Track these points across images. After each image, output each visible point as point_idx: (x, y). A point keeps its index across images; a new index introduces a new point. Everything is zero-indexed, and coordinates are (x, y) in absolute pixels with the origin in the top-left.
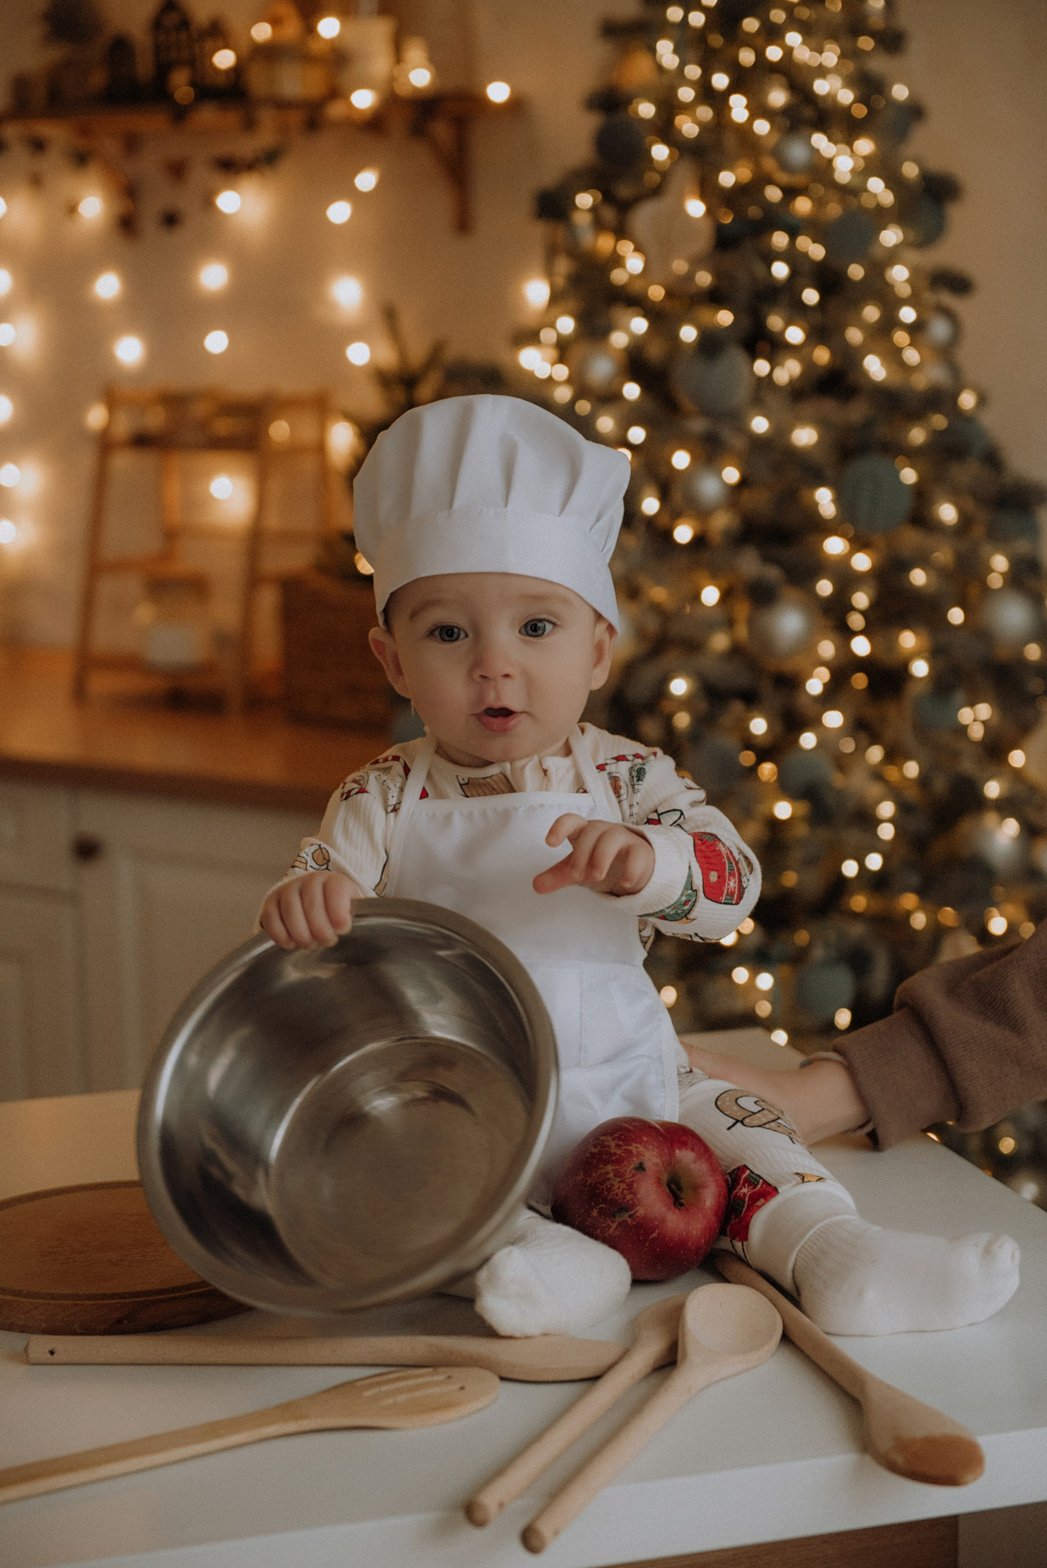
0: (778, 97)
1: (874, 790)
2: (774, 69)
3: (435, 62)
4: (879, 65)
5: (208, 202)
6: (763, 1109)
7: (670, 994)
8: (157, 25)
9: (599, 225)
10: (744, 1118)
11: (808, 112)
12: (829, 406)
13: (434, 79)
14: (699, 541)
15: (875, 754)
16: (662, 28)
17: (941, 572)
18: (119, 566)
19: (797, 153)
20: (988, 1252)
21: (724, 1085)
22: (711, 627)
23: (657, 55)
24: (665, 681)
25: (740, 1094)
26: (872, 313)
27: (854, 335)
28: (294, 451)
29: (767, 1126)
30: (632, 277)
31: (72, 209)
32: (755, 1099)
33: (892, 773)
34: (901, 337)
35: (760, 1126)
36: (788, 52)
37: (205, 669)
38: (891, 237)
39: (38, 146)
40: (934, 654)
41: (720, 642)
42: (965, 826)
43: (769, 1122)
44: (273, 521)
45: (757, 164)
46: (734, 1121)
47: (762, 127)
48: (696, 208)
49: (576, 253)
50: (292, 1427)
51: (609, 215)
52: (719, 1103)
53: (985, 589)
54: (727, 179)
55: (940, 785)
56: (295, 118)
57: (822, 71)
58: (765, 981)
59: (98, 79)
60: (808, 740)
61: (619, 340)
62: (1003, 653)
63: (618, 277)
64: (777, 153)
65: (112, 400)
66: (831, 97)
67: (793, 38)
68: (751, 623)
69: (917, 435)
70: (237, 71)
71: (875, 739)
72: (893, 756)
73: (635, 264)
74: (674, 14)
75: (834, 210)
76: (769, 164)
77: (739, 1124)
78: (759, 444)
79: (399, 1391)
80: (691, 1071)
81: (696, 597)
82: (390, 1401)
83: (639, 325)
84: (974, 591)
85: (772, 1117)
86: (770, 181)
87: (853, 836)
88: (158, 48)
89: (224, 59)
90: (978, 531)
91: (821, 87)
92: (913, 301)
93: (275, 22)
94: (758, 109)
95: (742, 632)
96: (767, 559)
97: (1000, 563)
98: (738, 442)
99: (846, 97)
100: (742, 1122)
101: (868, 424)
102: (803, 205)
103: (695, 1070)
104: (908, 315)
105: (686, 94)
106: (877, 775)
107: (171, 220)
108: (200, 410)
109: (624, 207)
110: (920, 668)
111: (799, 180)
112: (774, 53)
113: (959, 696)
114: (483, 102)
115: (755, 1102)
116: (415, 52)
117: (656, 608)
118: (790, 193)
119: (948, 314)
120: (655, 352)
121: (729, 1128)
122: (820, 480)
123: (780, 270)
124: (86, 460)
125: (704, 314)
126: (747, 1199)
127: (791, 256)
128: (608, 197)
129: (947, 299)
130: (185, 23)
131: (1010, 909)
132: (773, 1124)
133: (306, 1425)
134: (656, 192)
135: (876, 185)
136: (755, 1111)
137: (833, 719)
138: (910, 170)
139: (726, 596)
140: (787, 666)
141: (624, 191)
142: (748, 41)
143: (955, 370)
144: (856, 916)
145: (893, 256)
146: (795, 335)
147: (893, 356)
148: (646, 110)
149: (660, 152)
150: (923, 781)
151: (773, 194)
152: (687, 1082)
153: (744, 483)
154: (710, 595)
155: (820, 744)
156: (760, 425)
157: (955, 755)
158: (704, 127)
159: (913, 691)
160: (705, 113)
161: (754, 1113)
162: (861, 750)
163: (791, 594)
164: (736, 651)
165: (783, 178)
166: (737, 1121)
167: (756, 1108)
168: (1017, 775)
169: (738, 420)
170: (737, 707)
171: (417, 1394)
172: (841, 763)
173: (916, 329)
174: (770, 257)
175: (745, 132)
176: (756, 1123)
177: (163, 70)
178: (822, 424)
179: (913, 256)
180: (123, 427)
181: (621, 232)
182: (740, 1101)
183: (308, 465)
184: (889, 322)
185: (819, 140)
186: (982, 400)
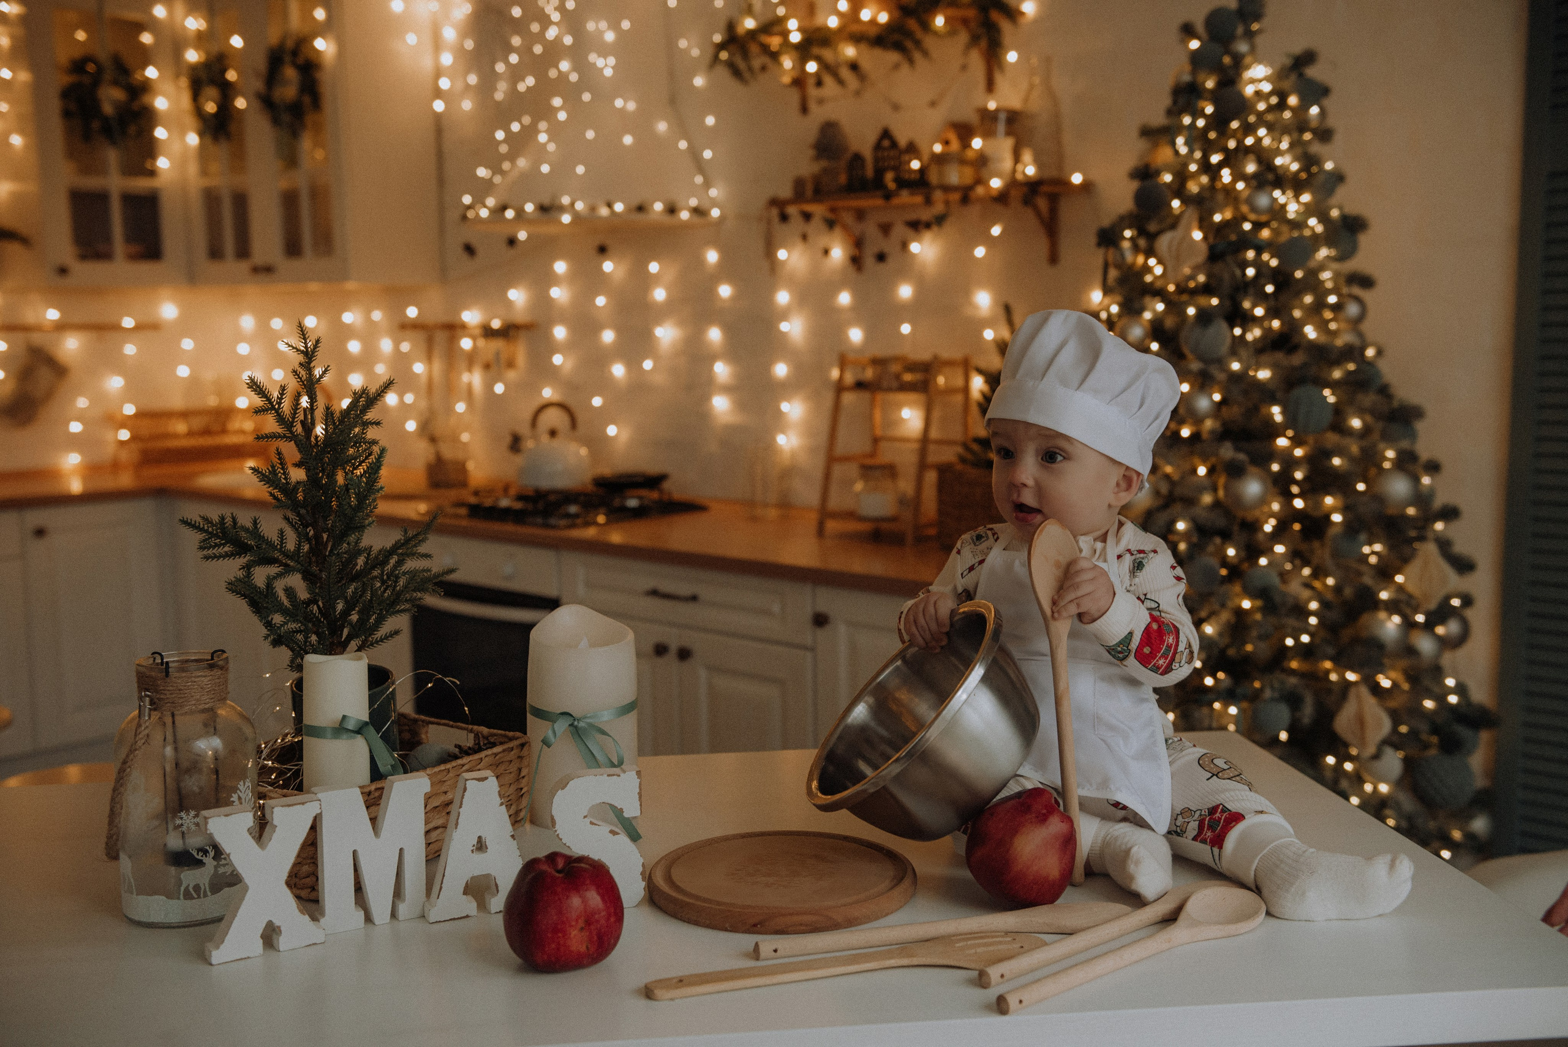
0: (1251, 168)
1: (1306, 593)
2: (1248, 150)
3: (1038, 162)
4: (1316, 148)
5: (904, 246)
6: (1231, 767)
7: (1171, 716)
8: (878, 147)
9: (1136, 249)
10: (1218, 773)
11: (1270, 177)
12: (1279, 356)
13: (1036, 172)
14: (1195, 437)
15: (1306, 571)
16: (1179, 129)
17: (1351, 459)
18: (845, 459)
19: (1263, 201)
20: (1392, 865)
21: (1203, 751)
22: (1201, 489)
23: (1177, 146)
24: (1173, 522)
25: (1214, 757)
26: (1308, 299)
27: (1297, 314)
28: (950, 391)
29: (1234, 779)
30: (1156, 278)
31: (826, 252)
32: (1226, 761)
33: (1317, 584)
34: (1328, 315)
35: (1229, 779)
36: (1259, 140)
37: (894, 519)
38: (1323, 253)
39: (807, 217)
40: (1345, 510)
41: (1207, 499)
42: (1365, 618)
43: (1235, 776)
44: (934, 434)
45: (1236, 208)
46: (1211, 775)
47: (1240, 186)
48: (1197, 235)
49: (1121, 265)
50: (905, 961)
51: (1142, 242)
52: (1201, 762)
53: (1381, 469)
54: (1217, 218)
55: (1348, 592)
56: (955, 197)
57: (1278, 152)
58: (1233, 710)
59: (843, 179)
60: (1263, 561)
61: (1147, 315)
62: (1391, 511)
63: (1148, 278)
64: (1249, 201)
65: (843, 362)
66: (1285, 168)
67: (1262, 132)
68: (1226, 488)
69: (1337, 374)
70: (922, 171)
71: (1306, 563)
72: (1319, 573)
73: (1159, 271)
74: (1187, 120)
75: (1284, 238)
76: (1245, 209)
77: (1215, 777)
78: (1235, 377)
79: (979, 945)
80: (1181, 740)
81: (1194, 471)
82: (973, 951)
83: (1160, 307)
84: (1373, 471)
85: (1237, 773)
86: (1245, 219)
87: (1292, 622)
88: (876, 160)
89: (915, 165)
90: (1376, 436)
91: (1278, 161)
92: (1335, 291)
93: (946, 143)
94: (1238, 175)
95: (1221, 493)
96: (1238, 449)
97: (1390, 454)
98: (1221, 376)
99: (1295, 167)
100: (1217, 775)
101: (1305, 365)
102: (1265, 233)
103: (1183, 739)
104: (1332, 299)
105: (1193, 167)
106: (1307, 585)
107: (881, 257)
108: (895, 368)
109: (1152, 237)
110: (1337, 518)
111: (1264, 218)
112: (1249, 141)
113: (1363, 537)
114: (1068, 184)
115: (1225, 763)
116: (1027, 156)
117: (1167, 477)
118: (1258, 226)
119: (1358, 299)
120: (1169, 323)
121: (1208, 780)
122: (1274, 401)
123: (1250, 272)
124: (829, 397)
125: (1202, 300)
126: (1222, 821)
127: (1257, 263)
128: (1142, 231)
129: (1356, 291)
130: (894, 144)
131: (1393, 674)
132: (1238, 778)
133: (915, 961)
134: (1173, 226)
135: (1312, 222)
136: (1225, 768)
137: (1280, 549)
138: (1335, 213)
139: (1211, 471)
140: (1250, 516)
141: (1152, 227)
142: (1234, 134)
143: (1360, 335)
144: (1293, 672)
145: (1322, 267)
146: (1259, 312)
147: (1322, 326)
148: (1168, 178)
149: (1176, 204)
150: (1338, 589)
151: (1247, 226)
152: (1179, 749)
153: (1224, 402)
154: (1202, 471)
155: (1270, 564)
156: (1236, 366)
157: (1360, 574)
158: (1203, 188)
159: (1332, 532)
160: (1204, 179)
161: (1225, 770)
162: (1297, 569)
163: (1253, 470)
164: (1217, 504)
165: (1253, 217)
166: (1214, 775)
167: (1226, 767)
168: (1400, 588)
169: (1221, 363)
170: (1218, 540)
171: (991, 948)
172: (1283, 576)
173: (1337, 308)
174: (1245, 264)
175: (1229, 190)
176: (1226, 776)
177: (879, 173)
178: (1274, 367)
179: (1336, 266)
180: (849, 378)
181: (1150, 252)
182: (1215, 761)
183: (959, 398)
184: (1320, 304)
185: (1277, 193)
186: (1380, 353)
